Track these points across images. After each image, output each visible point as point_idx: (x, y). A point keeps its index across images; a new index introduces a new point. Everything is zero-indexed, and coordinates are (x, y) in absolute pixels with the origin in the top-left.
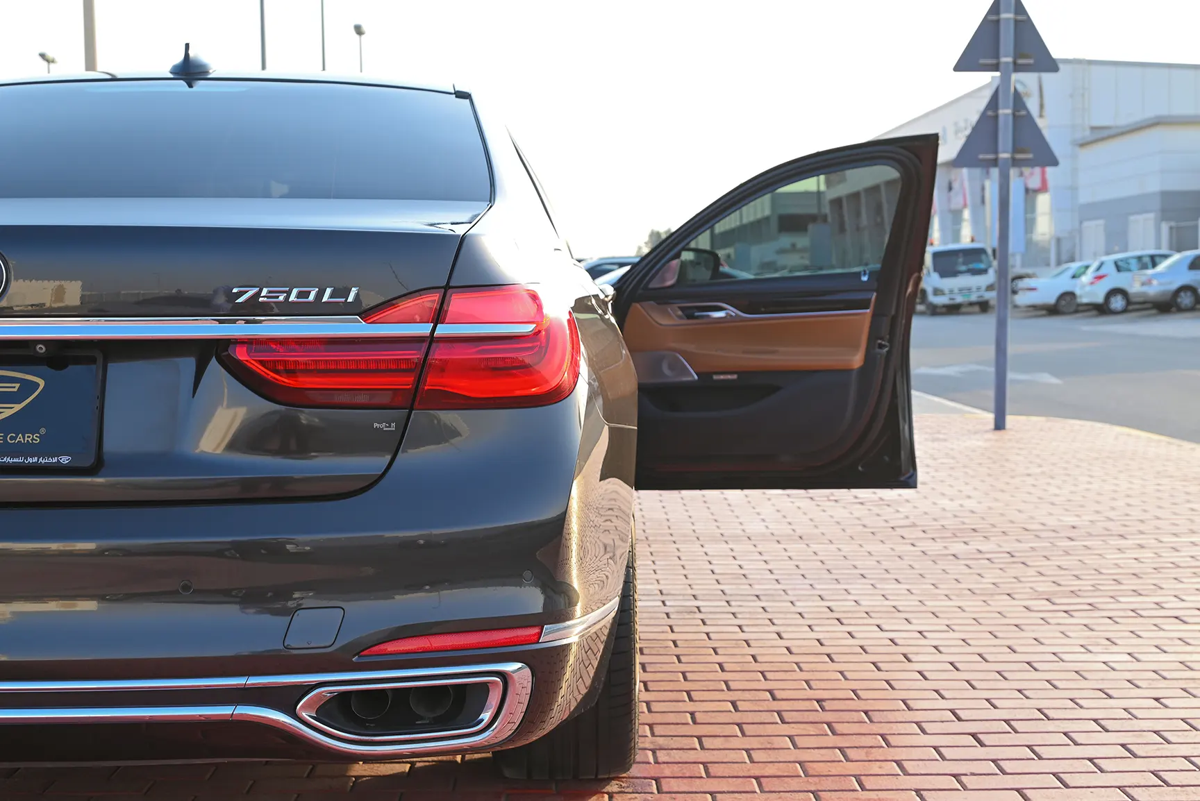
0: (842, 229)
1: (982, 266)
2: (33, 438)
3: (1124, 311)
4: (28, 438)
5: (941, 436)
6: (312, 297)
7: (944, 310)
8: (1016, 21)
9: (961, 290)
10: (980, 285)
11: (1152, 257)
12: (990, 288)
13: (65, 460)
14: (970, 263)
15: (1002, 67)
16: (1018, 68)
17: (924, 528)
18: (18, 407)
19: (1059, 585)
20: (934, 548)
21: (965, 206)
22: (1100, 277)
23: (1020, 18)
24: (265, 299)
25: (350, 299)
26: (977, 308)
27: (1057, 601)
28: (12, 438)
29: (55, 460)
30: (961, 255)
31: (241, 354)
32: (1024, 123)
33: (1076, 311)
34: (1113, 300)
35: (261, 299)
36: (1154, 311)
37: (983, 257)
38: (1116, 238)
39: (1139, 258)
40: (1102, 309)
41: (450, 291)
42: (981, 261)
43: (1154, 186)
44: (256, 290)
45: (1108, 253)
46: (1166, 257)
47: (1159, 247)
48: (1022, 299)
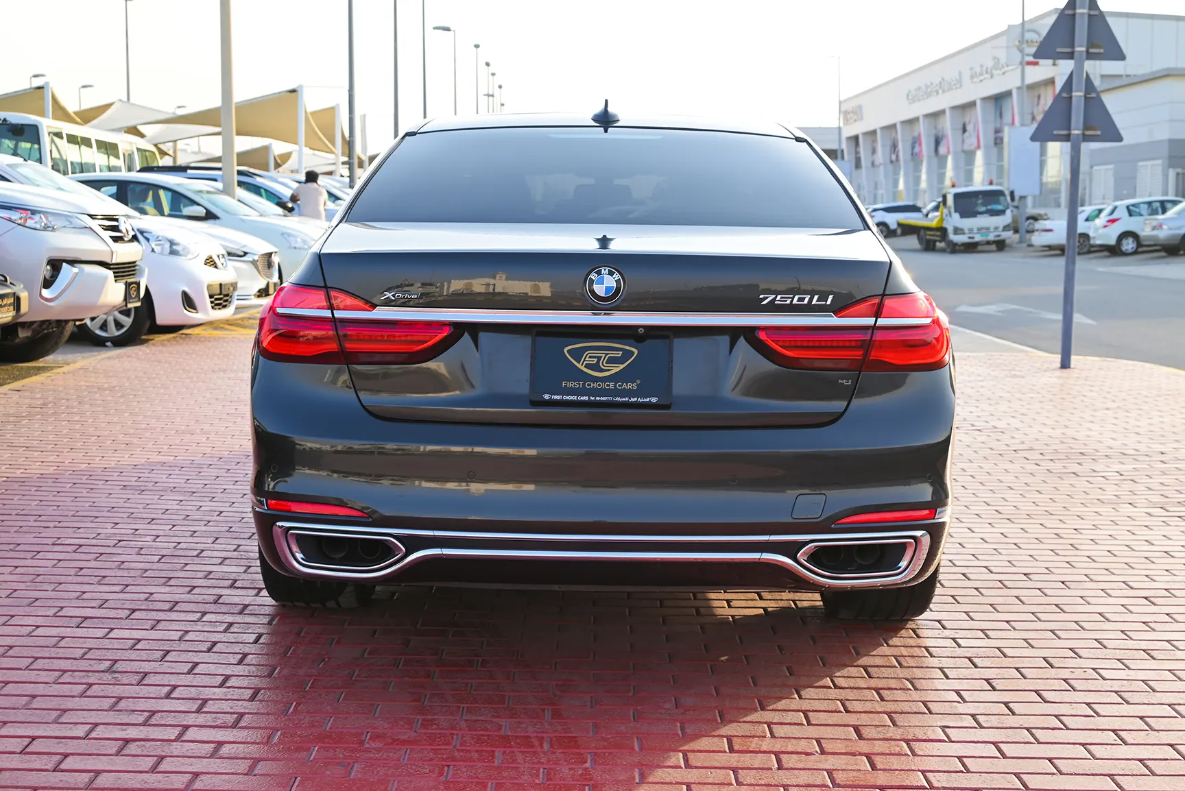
0: (858, 165)
1: (1000, 207)
2: (632, 386)
3: (1135, 253)
4: (630, 386)
5: (1018, 373)
6: (806, 301)
7: (962, 248)
8: (1090, 16)
9: (979, 229)
10: (997, 226)
11: (1162, 203)
12: (1006, 228)
13: (654, 400)
14: (990, 204)
15: (1076, 55)
16: (1090, 56)
17: (1041, 452)
18: (622, 366)
19: (1167, 497)
20: (1057, 467)
21: (979, 147)
22: (1113, 221)
23: (1093, 13)
24: (779, 302)
25: (829, 302)
26: (993, 247)
27: (1171, 509)
28: (619, 386)
29: (648, 400)
30: (980, 196)
31: (762, 336)
32: (1093, 101)
33: (1089, 252)
34: (1124, 242)
35: (776, 302)
36: (1163, 254)
37: (1002, 198)
38: (1125, 185)
39: (1150, 203)
40: (1113, 251)
41: (885, 297)
42: (998, 203)
43: (1163, 134)
44: (774, 296)
45: (1118, 197)
46: (1175, 203)
47: (1166, 194)
48: (1038, 239)
